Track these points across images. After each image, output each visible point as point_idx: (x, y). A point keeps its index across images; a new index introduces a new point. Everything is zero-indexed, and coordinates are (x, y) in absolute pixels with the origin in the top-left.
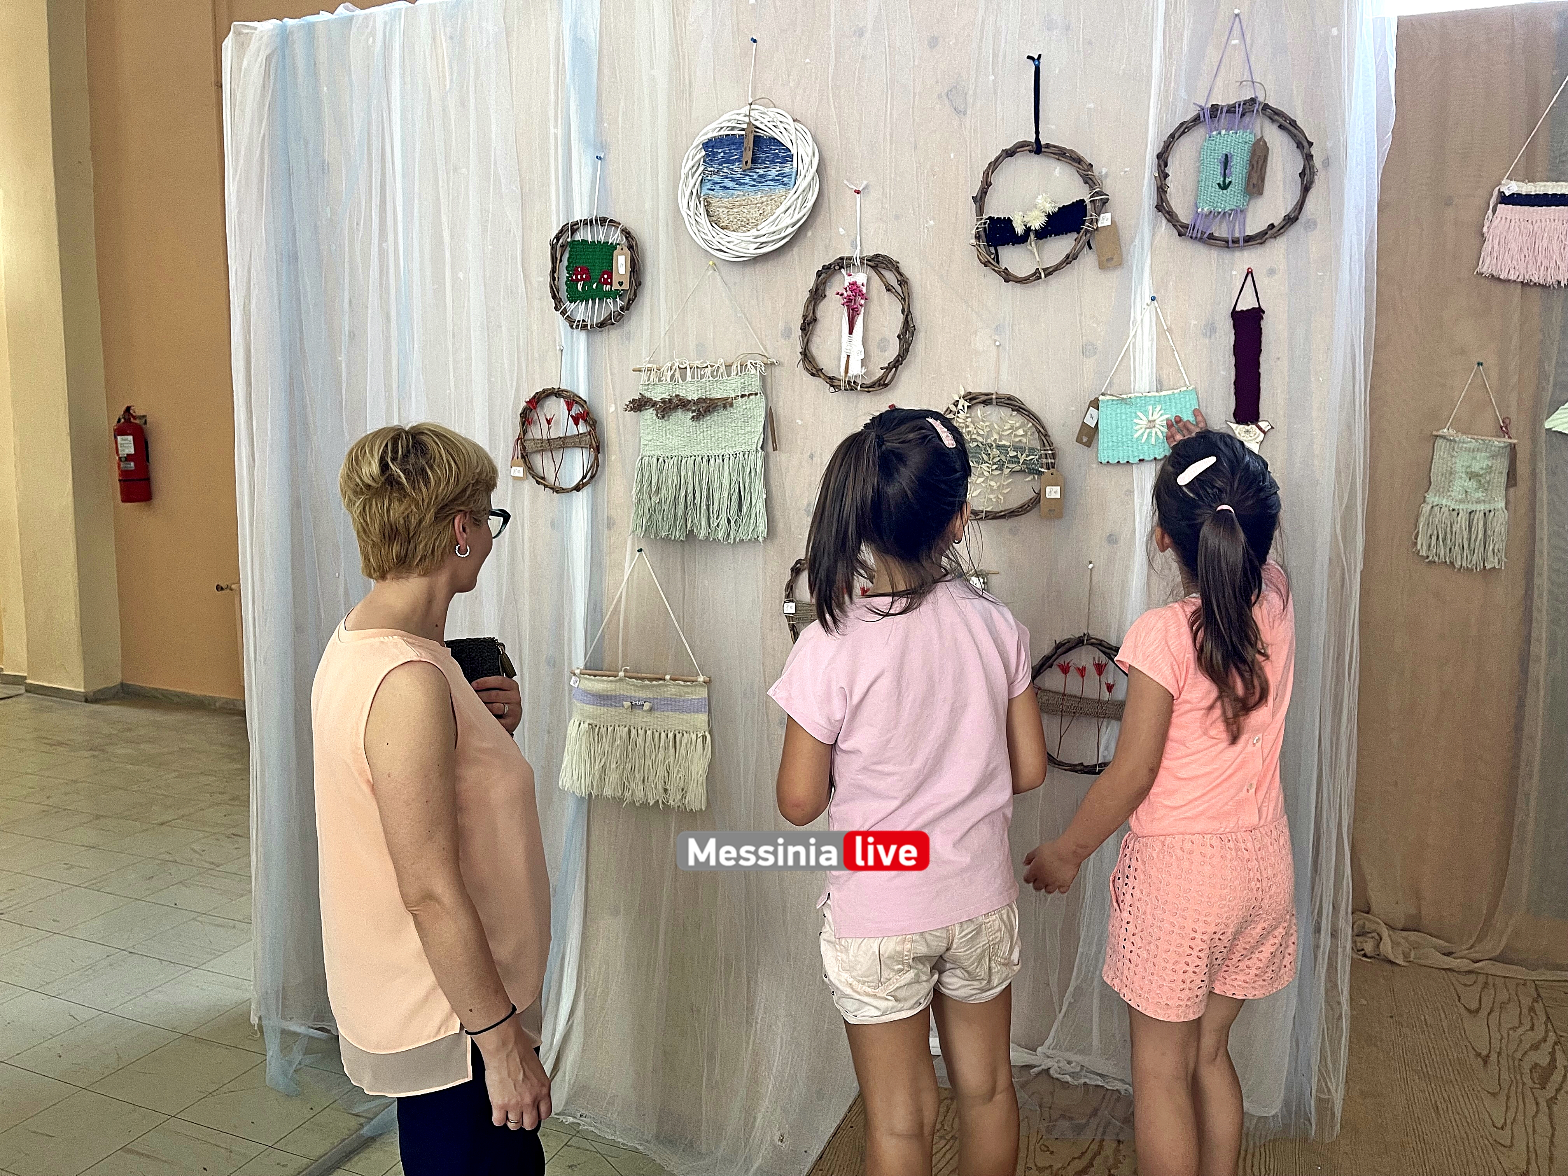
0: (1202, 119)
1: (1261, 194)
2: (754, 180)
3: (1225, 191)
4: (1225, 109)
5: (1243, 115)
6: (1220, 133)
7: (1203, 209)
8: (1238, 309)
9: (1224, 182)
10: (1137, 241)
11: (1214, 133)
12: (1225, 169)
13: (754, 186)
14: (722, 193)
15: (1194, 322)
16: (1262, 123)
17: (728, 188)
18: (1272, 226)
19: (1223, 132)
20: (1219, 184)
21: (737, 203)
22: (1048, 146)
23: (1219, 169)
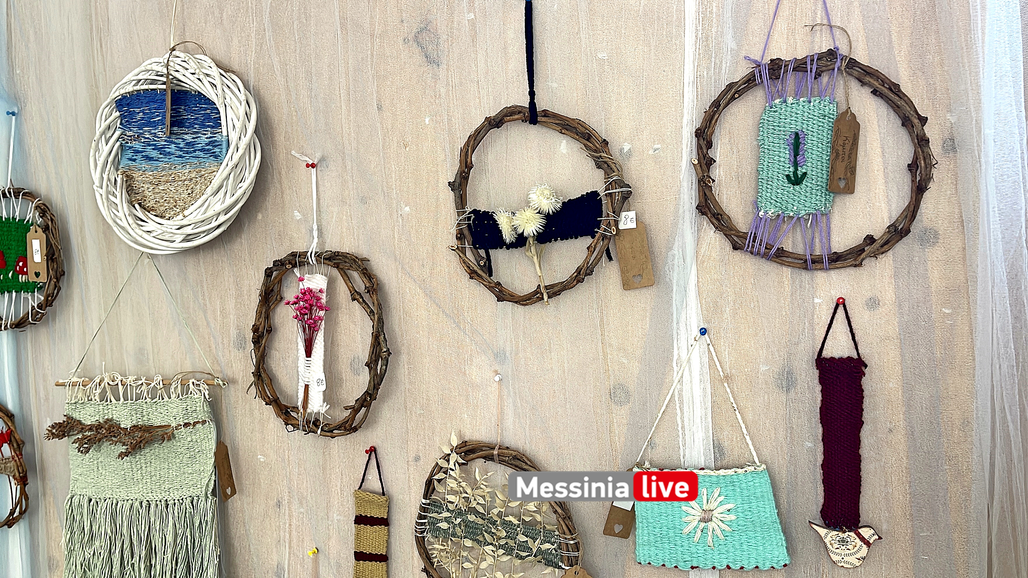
0: (758, 80)
1: (852, 192)
2: (181, 149)
3: (797, 187)
4: (791, 67)
5: (818, 75)
6: (785, 101)
7: (766, 212)
8: (827, 353)
9: (795, 173)
10: (676, 251)
11: (777, 101)
12: (796, 155)
13: (180, 156)
14: (145, 165)
15: (763, 368)
16: (846, 87)
17: (151, 159)
18: (870, 239)
19: (790, 100)
20: (788, 176)
21: (164, 179)
22: (546, 113)
23: (786, 154)
